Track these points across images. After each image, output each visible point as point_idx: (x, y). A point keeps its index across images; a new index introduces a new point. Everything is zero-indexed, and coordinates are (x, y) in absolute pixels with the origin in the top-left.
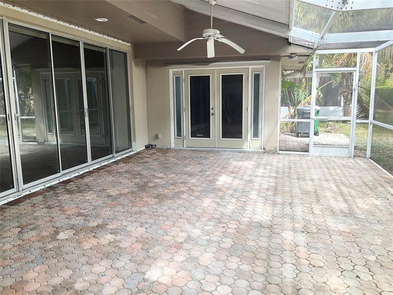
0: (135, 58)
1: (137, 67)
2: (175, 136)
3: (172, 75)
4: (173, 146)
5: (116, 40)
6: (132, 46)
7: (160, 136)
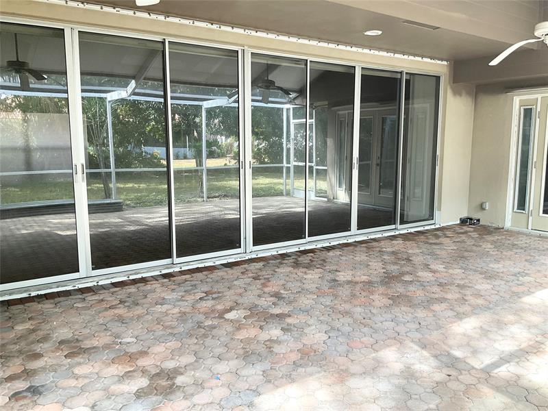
0: (453, 83)
1: (458, 97)
2: (513, 209)
3: (517, 107)
4: (508, 224)
5: (420, 59)
6: (449, 66)
7: (487, 206)
